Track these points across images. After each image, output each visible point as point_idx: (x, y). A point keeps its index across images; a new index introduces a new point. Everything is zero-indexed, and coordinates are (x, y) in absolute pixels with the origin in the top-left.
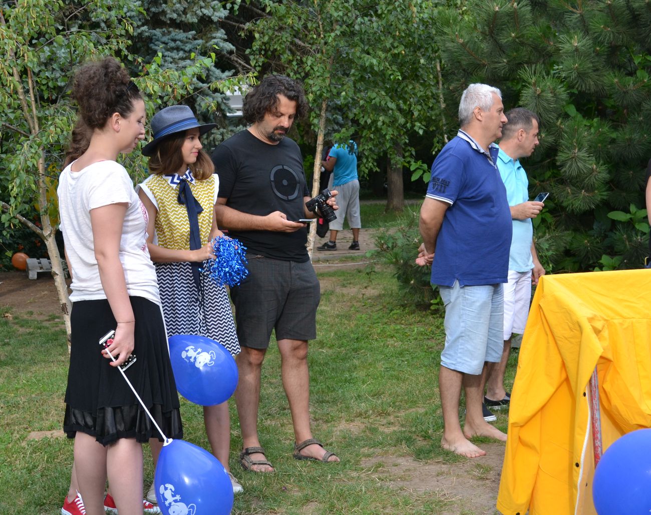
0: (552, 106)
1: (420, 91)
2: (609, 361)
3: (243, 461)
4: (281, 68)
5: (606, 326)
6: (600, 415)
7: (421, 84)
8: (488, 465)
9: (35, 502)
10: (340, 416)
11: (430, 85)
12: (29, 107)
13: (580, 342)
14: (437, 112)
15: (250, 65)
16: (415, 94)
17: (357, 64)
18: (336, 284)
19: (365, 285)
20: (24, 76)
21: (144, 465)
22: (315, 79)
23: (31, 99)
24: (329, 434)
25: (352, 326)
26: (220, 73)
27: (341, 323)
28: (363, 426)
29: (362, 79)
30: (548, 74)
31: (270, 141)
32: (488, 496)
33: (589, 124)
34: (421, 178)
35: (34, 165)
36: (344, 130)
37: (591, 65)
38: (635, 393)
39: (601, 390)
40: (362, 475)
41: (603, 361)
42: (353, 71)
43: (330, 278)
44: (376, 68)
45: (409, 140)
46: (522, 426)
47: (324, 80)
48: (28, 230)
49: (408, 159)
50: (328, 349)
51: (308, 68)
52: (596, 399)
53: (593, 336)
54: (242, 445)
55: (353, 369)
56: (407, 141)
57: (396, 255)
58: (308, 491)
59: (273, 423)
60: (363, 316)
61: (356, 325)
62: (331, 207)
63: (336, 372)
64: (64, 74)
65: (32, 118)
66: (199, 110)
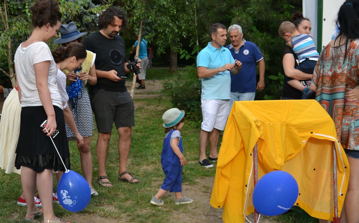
0: (245, 26)
1: (186, 17)
2: (262, 140)
3: (99, 182)
4: (123, 4)
5: (262, 125)
6: (257, 164)
7: (186, 14)
8: (209, 186)
9: (3, 197)
10: (144, 163)
11: (190, 14)
12: (4, 17)
13: (250, 131)
14: (193, 27)
15: (108, 2)
16: (183, 19)
17: (157, 4)
18: (144, 104)
19: (158, 105)
20: (3, 3)
21: (54, 182)
22: (137, 10)
23: (5, 14)
24: (138, 171)
25: (151, 123)
26: (94, 5)
27: (146, 122)
28: (153, 168)
29: (159, 11)
30: (244, 11)
31: (110, 37)
32: (208, 200)
33: (262, 35)
34: (185, 57)
35: (6, 44)
36: (150, 34)
37: (264, 8)
38: (274, 155)
39: (259, 153)
40: (152, 189)
41: (260, 140)
42: (155, 7)
43: (142, 102)
44: (165, 6)
45: (180, 39)
46: (222, 168)
47: (141, 11)
48: (3, 75)
49: (179, 48)
50: (139, 133)
51: (134, 5)
52: (256, 157)
53: (256, 129)
54: (99, 175)
55: (150, 142)
56: (179, 40)
57: (172, 92)
58: (127, 196)
59: (113, 165)
60: (156, 119)
61: (153, 123)
62: (138, 67)
63: (143, 144)
64: (21, 3)
65: (6, 22)
66: (84, 22)
